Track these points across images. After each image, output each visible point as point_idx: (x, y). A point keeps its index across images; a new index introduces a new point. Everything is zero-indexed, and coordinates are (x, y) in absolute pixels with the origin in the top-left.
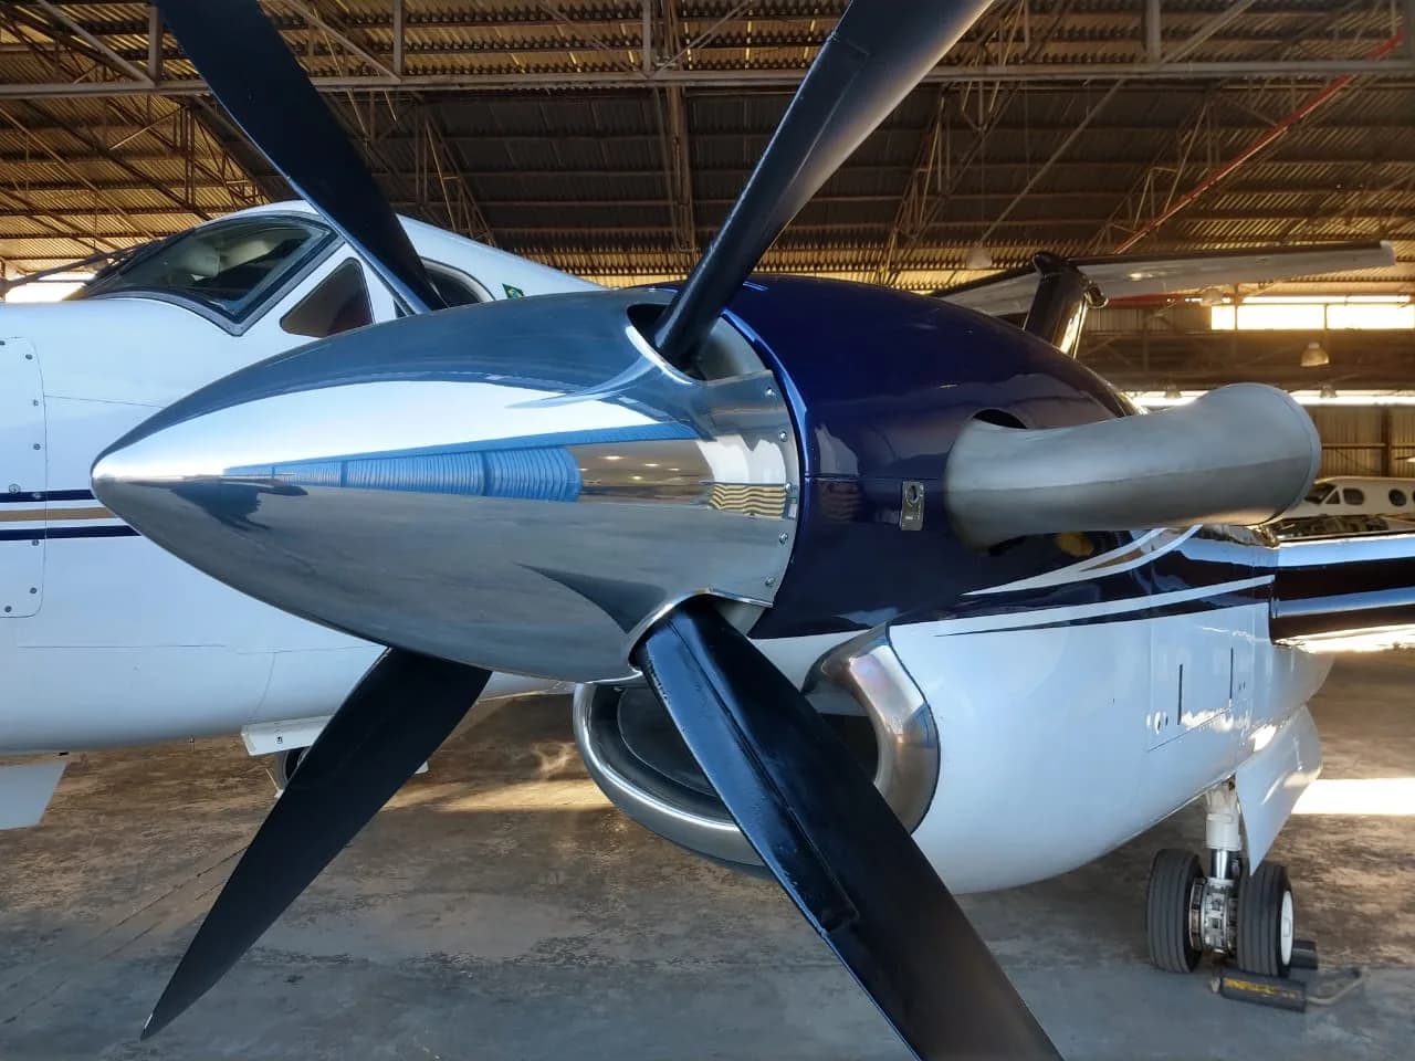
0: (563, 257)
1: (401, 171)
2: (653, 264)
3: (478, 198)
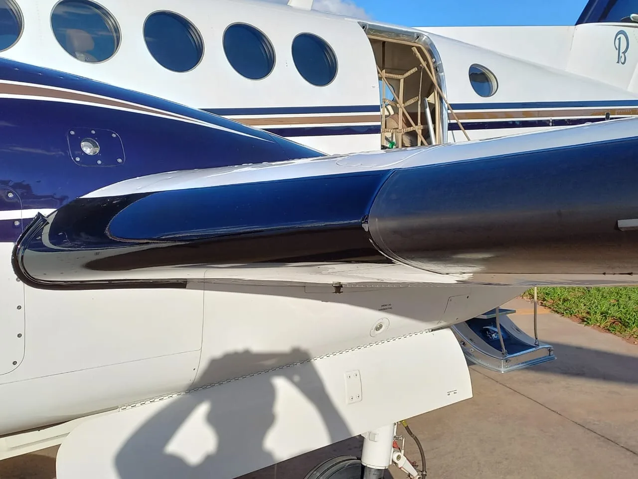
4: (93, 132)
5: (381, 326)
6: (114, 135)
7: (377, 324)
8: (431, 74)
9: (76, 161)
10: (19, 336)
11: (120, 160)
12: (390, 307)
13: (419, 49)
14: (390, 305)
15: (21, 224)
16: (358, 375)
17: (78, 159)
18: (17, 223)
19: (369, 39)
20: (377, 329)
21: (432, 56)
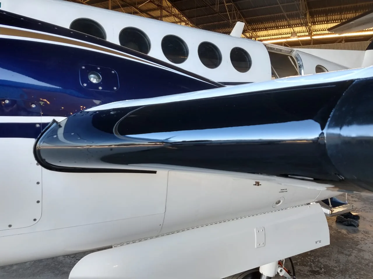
0: (267, 24)
1: (211, 5)
2: (296, 24)
3: (239, 10)
4: (99, 68)
5: (279, 202)
6: (113, 72)
7: (277, 200)
8: (297, 69)
9: (84, 86)
10: (38, 202)
11: (115, 88)
12: (286, 190)
13: (291, 57)
14: (286, 189)
15: (40, 126)
16: (264, 230)
17: (85, 85)
18: (38, 126)
19: (268, 52)
20: (277, 203)
21: (298, 61)
